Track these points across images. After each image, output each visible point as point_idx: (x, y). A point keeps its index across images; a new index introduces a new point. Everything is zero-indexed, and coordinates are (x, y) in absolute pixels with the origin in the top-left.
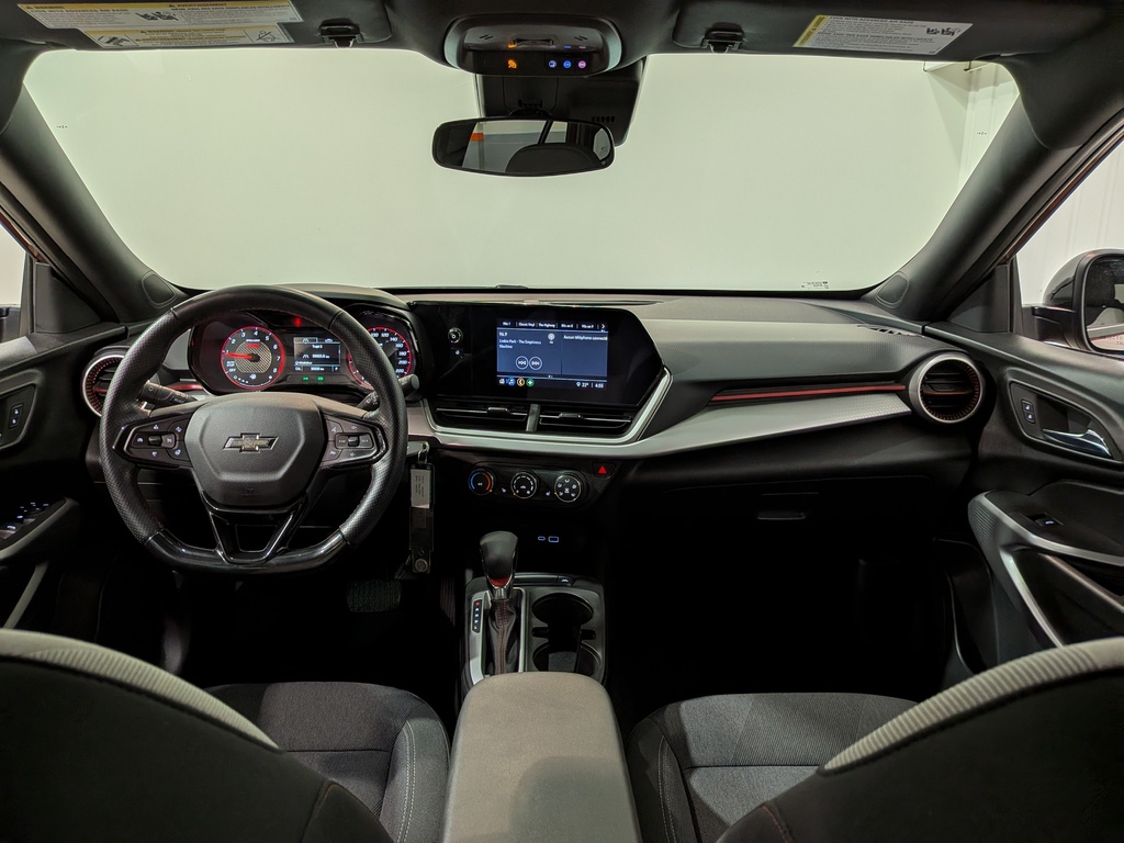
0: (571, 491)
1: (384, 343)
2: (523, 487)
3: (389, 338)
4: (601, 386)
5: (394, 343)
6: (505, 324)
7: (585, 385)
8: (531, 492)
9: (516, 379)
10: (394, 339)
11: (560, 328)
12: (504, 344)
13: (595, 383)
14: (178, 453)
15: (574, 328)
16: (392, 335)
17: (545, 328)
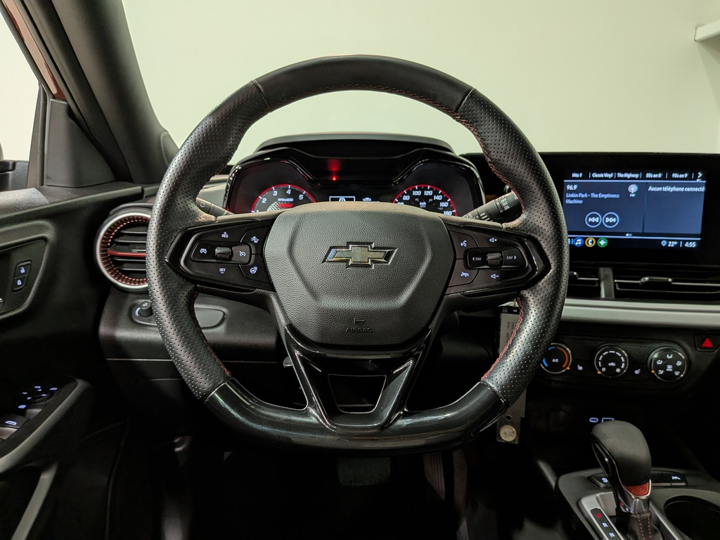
0: (676, 368)
1: (427, 201)
2: (612, 364)
3: (432, 197)
4: (693, 245)
5: (438, 202)
6: (574, 175)
7: (672, 244)
8: (622, 370)
9: (585, 239)
10: (439, 198)
11: (644, 178)
12: (572, 199)
13: (685, 242)
14: (254, 270)
15: (664, 178)
16: (436, 193)
17: (626, 179)
